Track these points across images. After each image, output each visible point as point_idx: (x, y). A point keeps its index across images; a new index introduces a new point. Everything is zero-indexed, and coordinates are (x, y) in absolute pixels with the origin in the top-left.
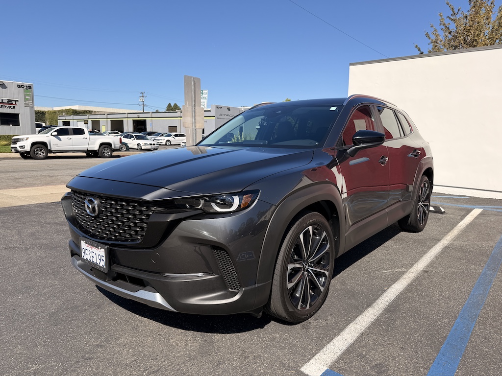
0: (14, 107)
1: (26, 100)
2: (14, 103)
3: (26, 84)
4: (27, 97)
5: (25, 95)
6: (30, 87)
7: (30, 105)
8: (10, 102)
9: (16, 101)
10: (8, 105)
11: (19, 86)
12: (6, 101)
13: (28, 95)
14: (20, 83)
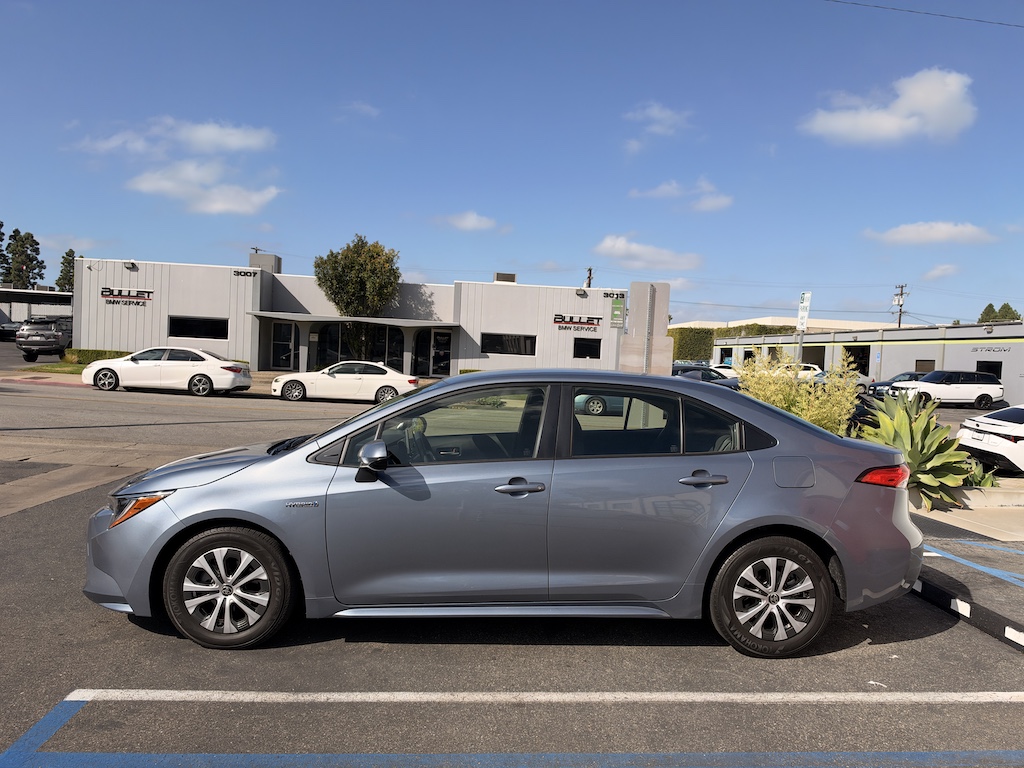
0: (595, 330)
1: (613, 316)
2: (595, 321)
3: (617, 290)
4: (616, 313)
5: (614, 309)
6: (623, 296)
7: (618, 326)
8: (590, 321)
9: (598, 319)
10: (586, 326)
11: (607, 295)
12: (584, 320)
13: (617, 309)
14: (609, 290)
